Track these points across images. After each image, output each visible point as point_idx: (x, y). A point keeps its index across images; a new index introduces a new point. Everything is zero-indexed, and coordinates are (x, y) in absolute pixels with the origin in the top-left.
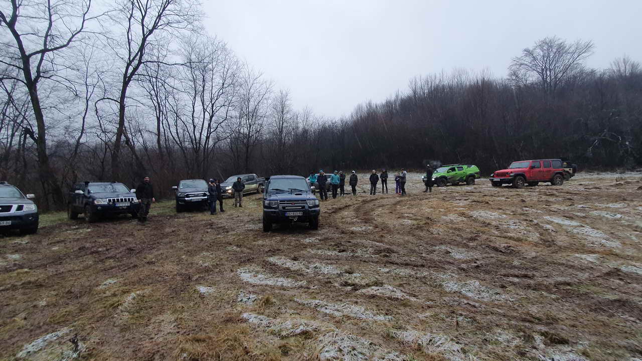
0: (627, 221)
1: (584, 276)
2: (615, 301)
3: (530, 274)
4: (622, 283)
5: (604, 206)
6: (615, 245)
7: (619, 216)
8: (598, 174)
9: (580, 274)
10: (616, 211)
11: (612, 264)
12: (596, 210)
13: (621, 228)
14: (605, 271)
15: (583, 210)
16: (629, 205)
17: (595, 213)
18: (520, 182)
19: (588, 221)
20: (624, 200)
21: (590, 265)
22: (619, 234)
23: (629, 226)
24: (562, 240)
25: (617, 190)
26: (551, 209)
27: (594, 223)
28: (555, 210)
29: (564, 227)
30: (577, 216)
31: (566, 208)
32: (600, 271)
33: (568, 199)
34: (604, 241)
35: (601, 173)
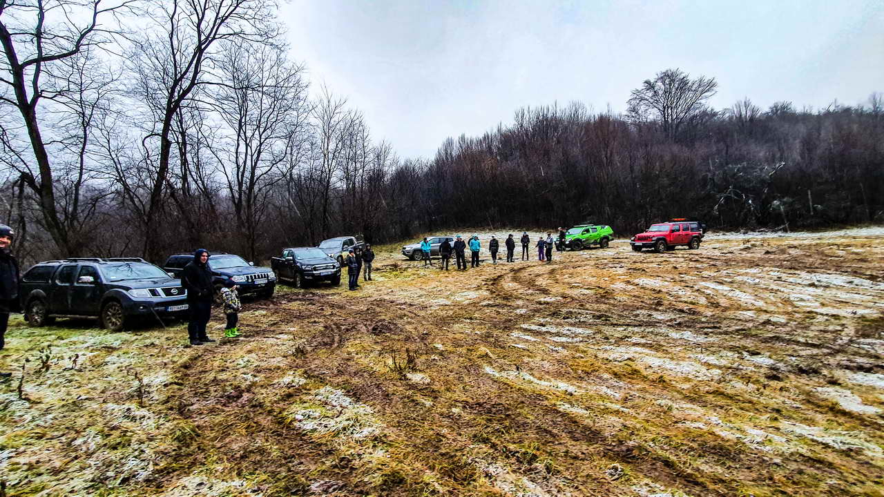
0: (764, 284)
1: (750, 325)
2: (773, 337)
3: (718, 325)
4: (774, 327)
5: (743, 271)
6: (760, 304)
7: (757, 280)
8: (723, 234)
9: (748, 324)
10: (754, 276)
11: (764, 317)
12: (739, 275)
13: (761, 291)
14: (761, 321)
15: (728, 276)
16: (762, 271)
17: (739, 278)
18: (662, 247)
19: (735, 285)
20: (758, 265)
21: (751, 318)
22: (762, 295)
23: (766, 289)
24: (723, 302)
25: (749, 255)
26: (704, 275)
27: (741, 286)
28: (706, 276)
29: (721, 292)
30: (726, 281)
31: (715, 274)
32: (758, 322)
33: (713, 265)
34: (753, 301)
35: (727, 233)
